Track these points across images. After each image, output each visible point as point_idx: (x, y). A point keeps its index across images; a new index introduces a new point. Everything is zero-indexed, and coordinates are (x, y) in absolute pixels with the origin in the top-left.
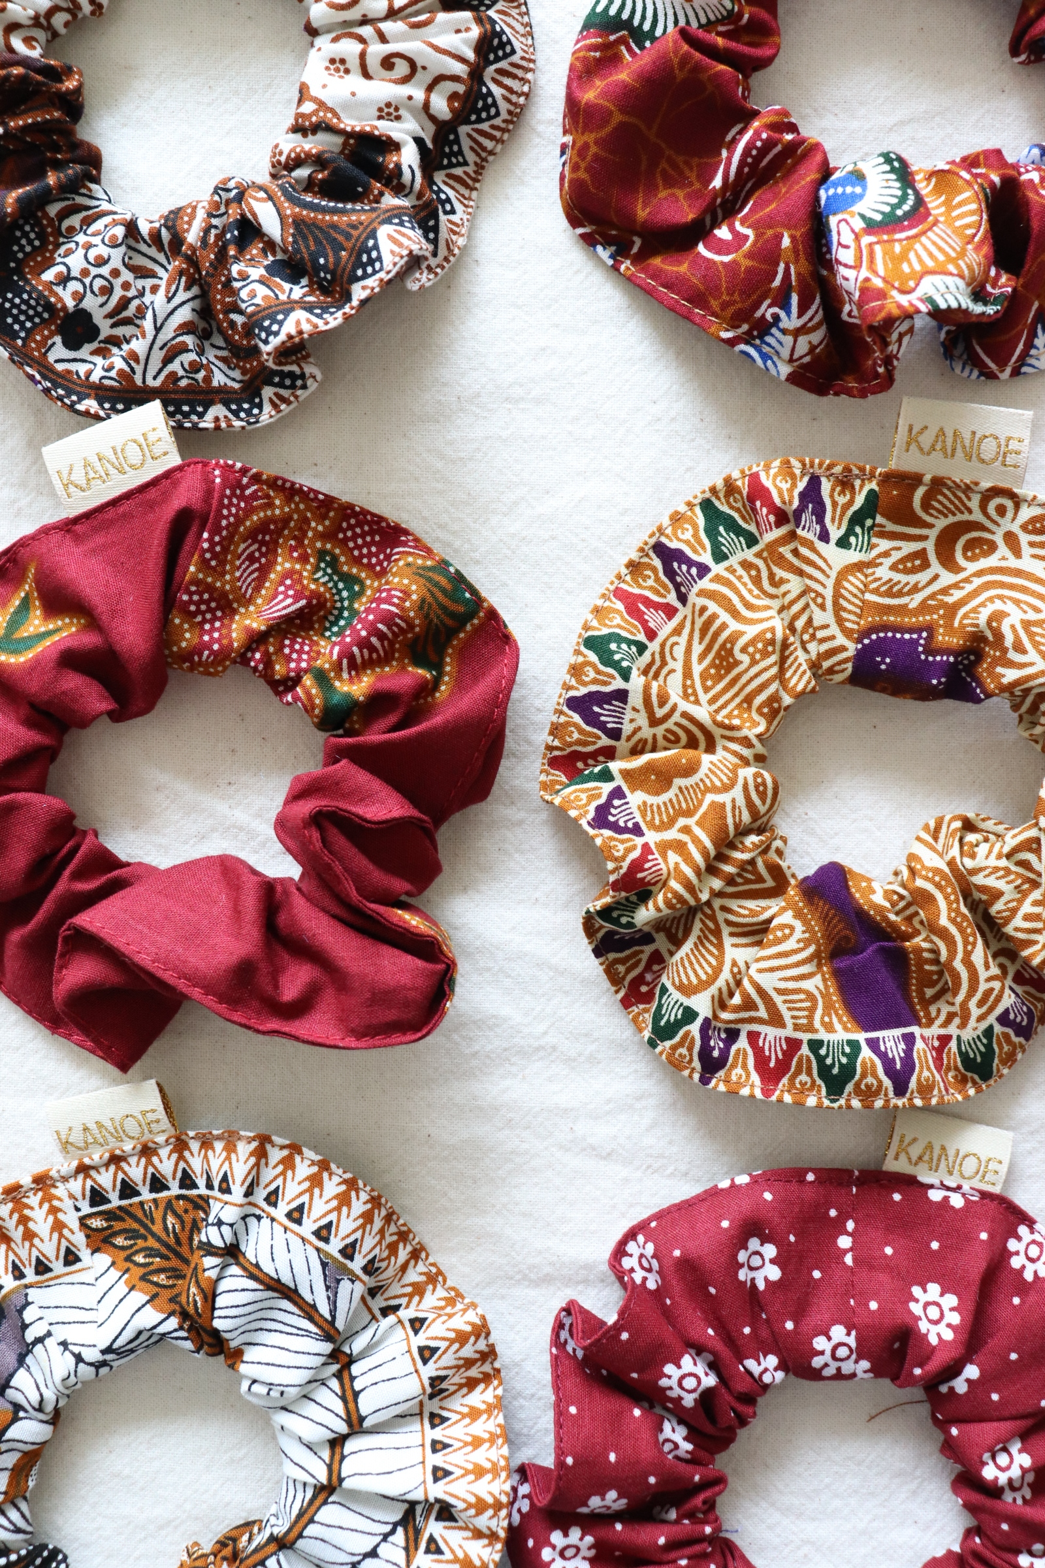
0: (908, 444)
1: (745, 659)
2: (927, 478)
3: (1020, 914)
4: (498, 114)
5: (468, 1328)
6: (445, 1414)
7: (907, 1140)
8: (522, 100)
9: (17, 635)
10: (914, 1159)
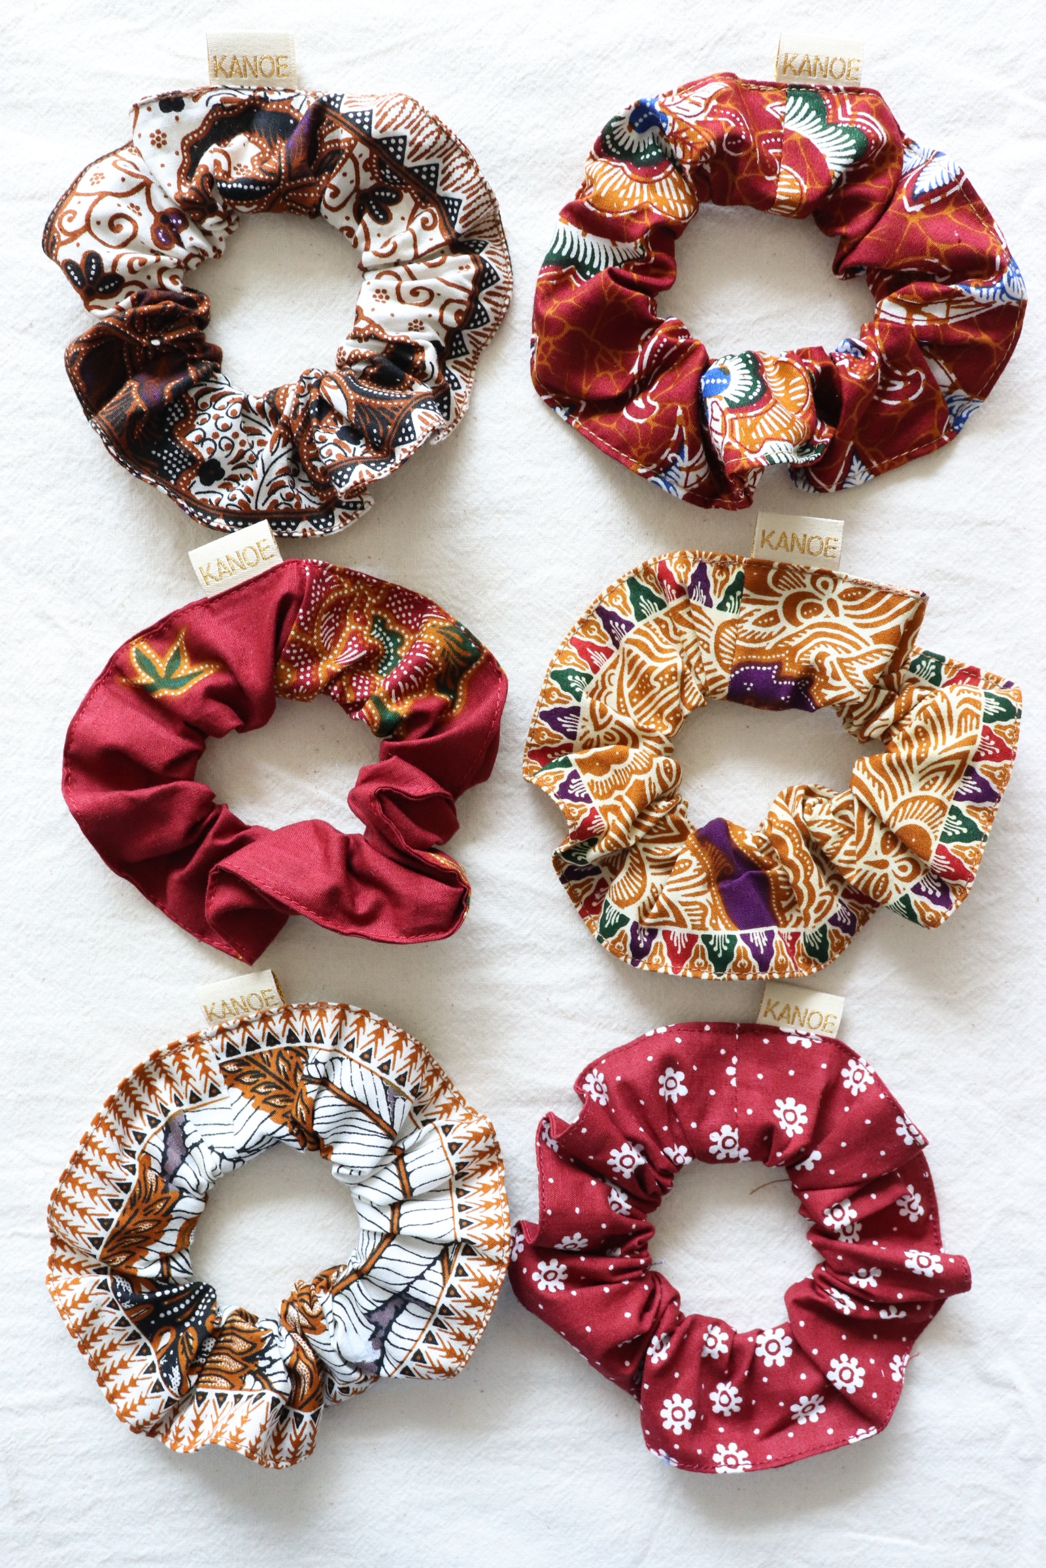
0: (763, 543)
1: (658, 685)
2: (776, 564)
3: (842, 851)
4: (488, 321)
5: (481, 1131)
6: (466, 1189)
7: (772, 1003)
8: (504, 310)
9: (174, 676)
10: (777, 1015)
